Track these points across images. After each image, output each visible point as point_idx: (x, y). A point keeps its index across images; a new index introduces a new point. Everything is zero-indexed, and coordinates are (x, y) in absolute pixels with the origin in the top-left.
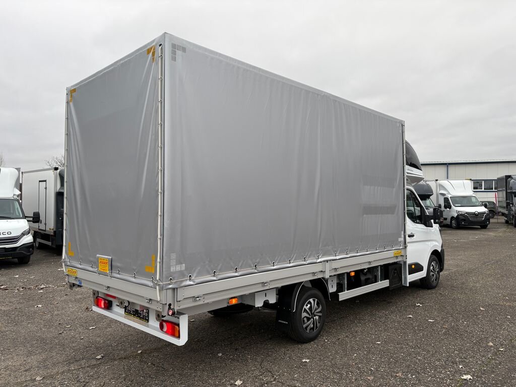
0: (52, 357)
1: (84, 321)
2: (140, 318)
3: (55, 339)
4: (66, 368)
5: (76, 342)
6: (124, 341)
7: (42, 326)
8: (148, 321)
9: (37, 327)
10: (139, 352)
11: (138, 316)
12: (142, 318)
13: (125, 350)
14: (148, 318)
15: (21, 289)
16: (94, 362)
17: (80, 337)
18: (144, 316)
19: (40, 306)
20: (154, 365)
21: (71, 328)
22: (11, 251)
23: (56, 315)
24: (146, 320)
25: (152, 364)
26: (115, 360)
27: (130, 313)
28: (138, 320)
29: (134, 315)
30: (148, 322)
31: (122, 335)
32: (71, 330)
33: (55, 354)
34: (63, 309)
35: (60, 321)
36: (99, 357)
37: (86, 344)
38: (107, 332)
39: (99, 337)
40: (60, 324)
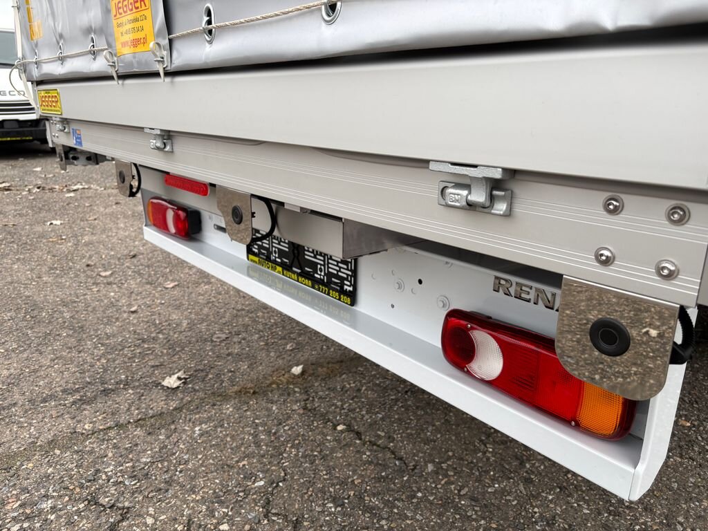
0: (35, 371)
1: (145, 262)
2: (316, 283)
3: (65, 309)
4: (66, 424)
5: (117, 319)
6: (246, 326)
7: (44, 269)
8: (353, 297)
9: (32, 270)
10: (297, 370)
11: (304, 274)
12: (320, 282)
13: (253, 362)
14: (355, 286)
15: (36, 190)
16: (159, 403)
17: (130, 305)
18: (329, 275)
19: (58, 222)
20: (359, 435)
21: (112, 279)
22: (31, 126)
23: (86, 244)
24: (342, 292)
25: (350, 428)
26: (225, 397)
27: (268, 259)
28: (305, 286)
29: (286, 268)
30: (353, 303)
31: (239, 307)
32: (109, 284)
33: (45, 362)
34: (104, 231)
35: (90, 257)
36: (171, 382)
37: (141, 329)
38: (200, 294)
39: (178, 307)
40: (88, 266)
